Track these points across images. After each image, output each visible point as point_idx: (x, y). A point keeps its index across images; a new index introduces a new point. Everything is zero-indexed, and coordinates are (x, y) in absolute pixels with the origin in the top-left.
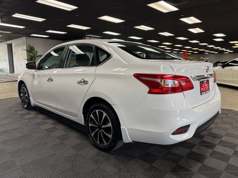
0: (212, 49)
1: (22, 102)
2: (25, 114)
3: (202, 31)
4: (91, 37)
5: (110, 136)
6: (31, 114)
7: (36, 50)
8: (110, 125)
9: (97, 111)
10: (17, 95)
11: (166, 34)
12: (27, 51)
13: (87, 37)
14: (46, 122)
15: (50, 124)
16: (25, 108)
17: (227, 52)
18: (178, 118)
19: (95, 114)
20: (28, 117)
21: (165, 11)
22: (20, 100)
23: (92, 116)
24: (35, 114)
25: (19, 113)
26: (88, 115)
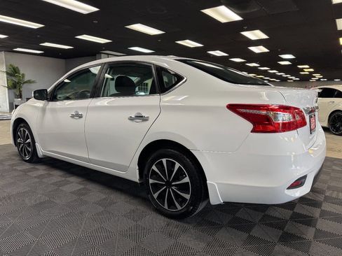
0: (273, 76)
1: (21, 151)
2: (29, 171)
3: (266, 50)
4: (108, 54)
5: (187, 197)
6: (37, 169)
7: (21, 72)
8: (187, 180)
9: (164, 161)
10: (11, 141)
11: (218, 53)
12: (7, 73)
13: (102, 55)
14: (68, 181)
15: (74, 184)
16: (26, 161)
17: (291, 79)
18: (293, 166)
19: (160, 165)
20: (35, 174)
21: (223, 20)
22: (16, 149)
23: (154, 167)
24: (45, 170)
25: (19, 168)
26: (147, 166)
